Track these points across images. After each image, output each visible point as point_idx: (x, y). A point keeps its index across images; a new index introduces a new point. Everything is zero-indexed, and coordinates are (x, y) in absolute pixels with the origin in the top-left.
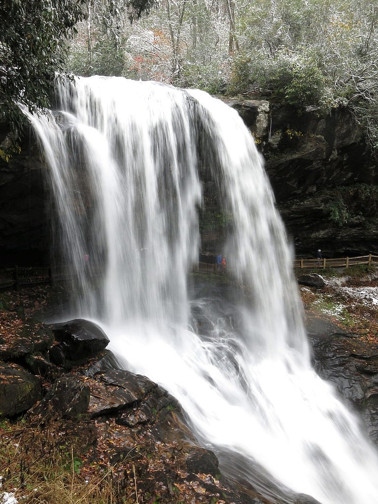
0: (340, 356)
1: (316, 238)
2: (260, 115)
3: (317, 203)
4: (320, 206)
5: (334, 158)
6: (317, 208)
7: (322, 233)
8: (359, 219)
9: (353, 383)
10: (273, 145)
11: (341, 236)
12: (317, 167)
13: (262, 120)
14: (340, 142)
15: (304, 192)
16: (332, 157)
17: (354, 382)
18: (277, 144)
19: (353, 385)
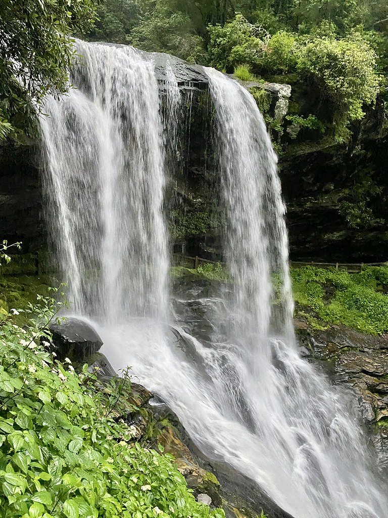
0: (349, 371)
1: (329, 240)
2: (280, 100)
3: (333, 202)
4: (336, 206)
5: (357, 154)
6: (333, 207)
7: (336, 236)
8: (377, 222)
9: (363, 403)
10: (292, 135)
11: (357, 240)
12: (336, 162)
13: (282, 106)
14: (364, 136)
15: (320, 188)
16: (354, 152)
17: (364, 401)
18: (296, 135)
19: (364, 404)
